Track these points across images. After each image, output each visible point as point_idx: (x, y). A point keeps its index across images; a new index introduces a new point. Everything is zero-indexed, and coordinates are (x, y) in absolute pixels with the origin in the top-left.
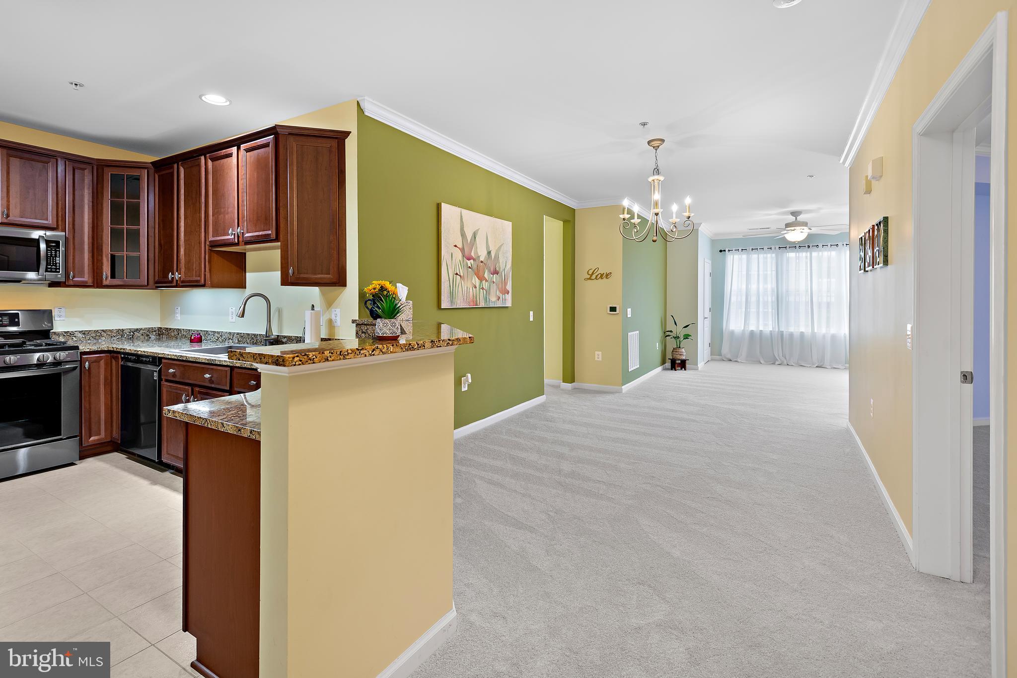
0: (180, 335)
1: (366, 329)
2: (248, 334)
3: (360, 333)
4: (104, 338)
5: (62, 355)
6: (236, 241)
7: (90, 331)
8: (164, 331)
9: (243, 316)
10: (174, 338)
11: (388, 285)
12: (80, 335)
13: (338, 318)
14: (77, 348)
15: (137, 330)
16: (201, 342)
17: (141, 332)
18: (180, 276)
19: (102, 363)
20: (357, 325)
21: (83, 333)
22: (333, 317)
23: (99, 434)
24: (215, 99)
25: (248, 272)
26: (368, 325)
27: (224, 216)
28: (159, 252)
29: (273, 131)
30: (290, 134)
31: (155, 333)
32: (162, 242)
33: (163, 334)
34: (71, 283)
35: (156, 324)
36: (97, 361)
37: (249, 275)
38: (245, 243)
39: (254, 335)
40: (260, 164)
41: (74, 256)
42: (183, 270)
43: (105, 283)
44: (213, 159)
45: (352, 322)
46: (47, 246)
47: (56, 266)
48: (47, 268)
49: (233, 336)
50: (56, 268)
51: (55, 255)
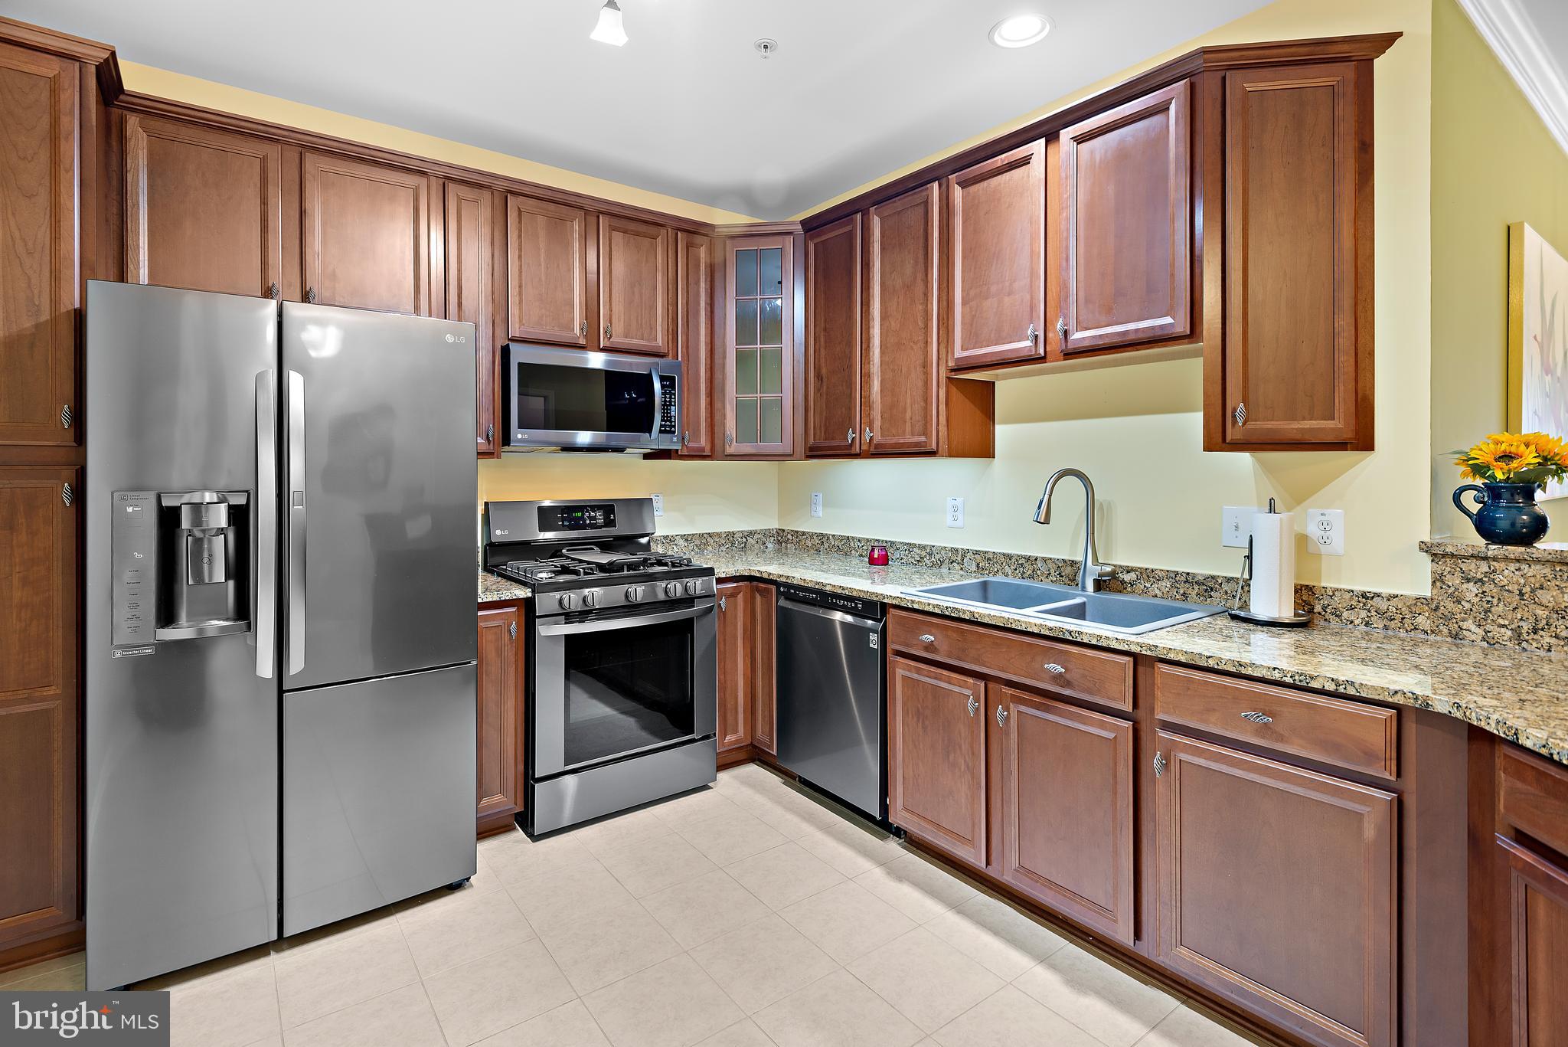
0: (826, 545)
2: (1009, 557)
4: (710, 548)
5: (697, 585)
6: (1042, 352)
7: (694, 535)
8: (790, 537)
9: (1047, 521)
10: (812, 552)
12: (682, 542)
13: (1339, 535)
14: (710, 571)
15: (751, 534)
16: (887, 564)
17: (756, 537)
18: (872, 434)
19: (740, 597)
20: (1435, 557)
21: (686, 538)
22: (1313, 530)
23: (735, 731)
28: (818, 390)
31: (773, 539)
33: (784, 540)
34: (687, 452)
35: (774, 524)
36: (733, 595)
37: (999, 430)
38: (1065, 355)
39: (1028, 559)
41: (688, 403)
42: (877, 424)
43: (728, 449)
44: (964, 184)
45: (1425, 547)
46: (663, 387)
47: (671, 422)
48: (661, 426)
49: (963, 557)
50: (671, 426)
51: (670, 402)
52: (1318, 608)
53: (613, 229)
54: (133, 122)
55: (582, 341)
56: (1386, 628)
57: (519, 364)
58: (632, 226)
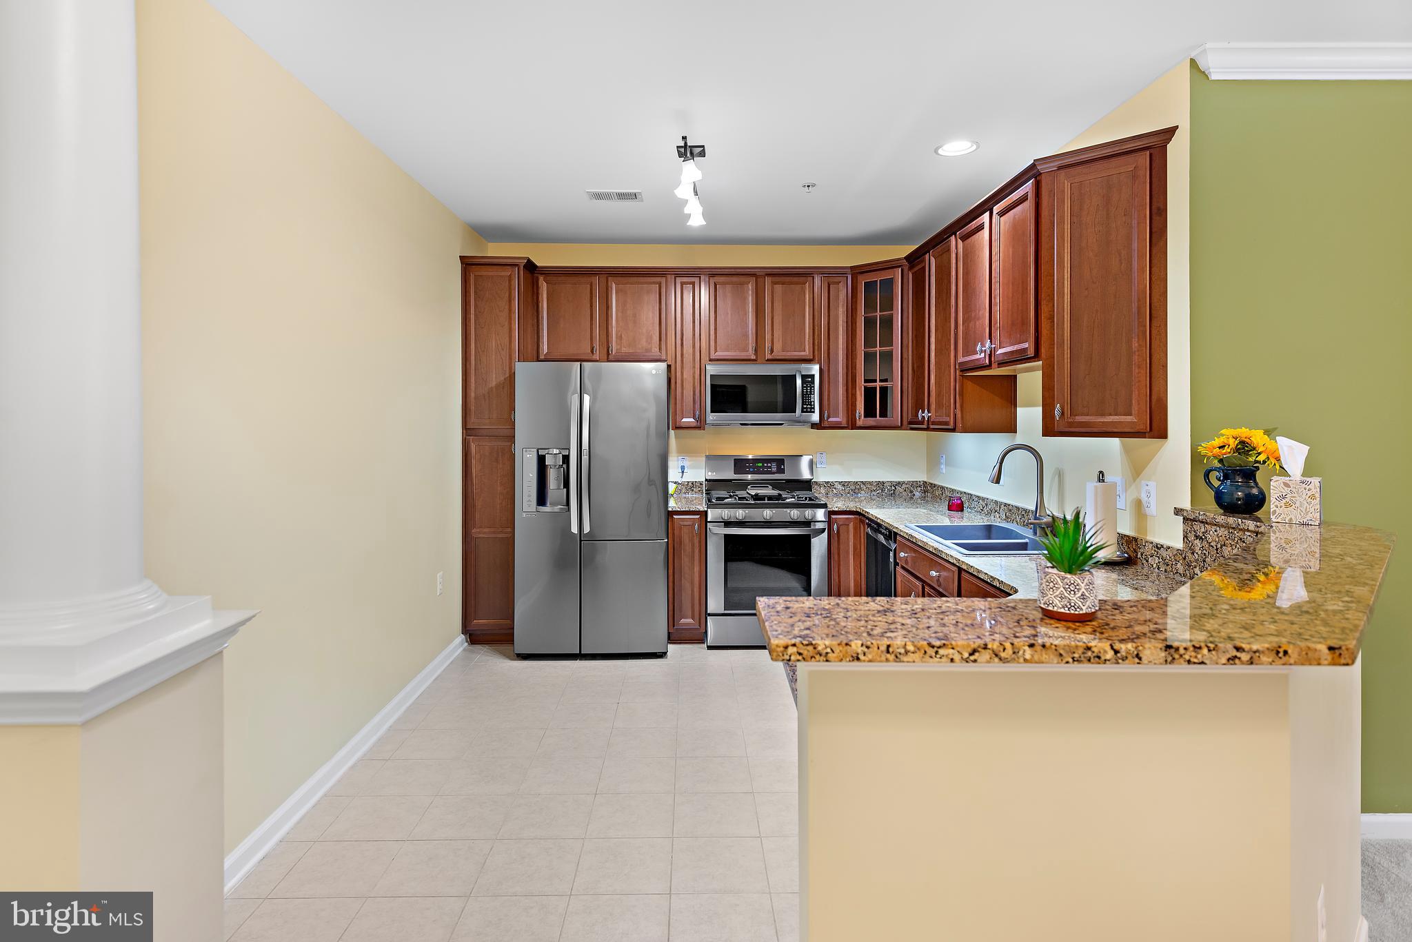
0: (944, 495)
1: (1203, 530)
2: (1018, 508)
3: (1191, 537)
4: (863, 492)
5: (810, 513)
6: (987, 361)
7: (849, 482)
8: (929, 488)
10: (938, 499)
11: (1258, 438)
12: (840, 487)
13: (1153, 501)
15: (899, 483)
16: (962, 510)
17: (904, 486)
18: (930, 415)
19: (851, 525)
20: (1186, 519)
21: (843, 484)
22: (1144, 497)
24: (957, 148)
25: (1020, 407)
26: (1207, 523)
27: (975, 323)
28: (913, 380)
29: (1032, 172)
30: (1060, 168)
31: (919, 489)
32: (915, 366)
33: (928, 491)
34: (826, 424)
35: (921, 477)
36: (846, 523)
37: (1019, 411)
38: (998, 364)
39: (1025, 510)
40: (1016, 232)
41: (829, 392)
42: (933, 406)
43: (859, 423)
44: (964, 238)
45: (1178, 512)
46: (803, 383)
47: (811, 405)
48: (803, 408)
49: (1000, 507)
50: (811, 408)
51: (811, 392)
52: (1139, 556)
53: (774, 283)
54: (541, 278)
55: (753, 357)
56: (1166, 571)
57: (711, 375)
58: (787, 279)
